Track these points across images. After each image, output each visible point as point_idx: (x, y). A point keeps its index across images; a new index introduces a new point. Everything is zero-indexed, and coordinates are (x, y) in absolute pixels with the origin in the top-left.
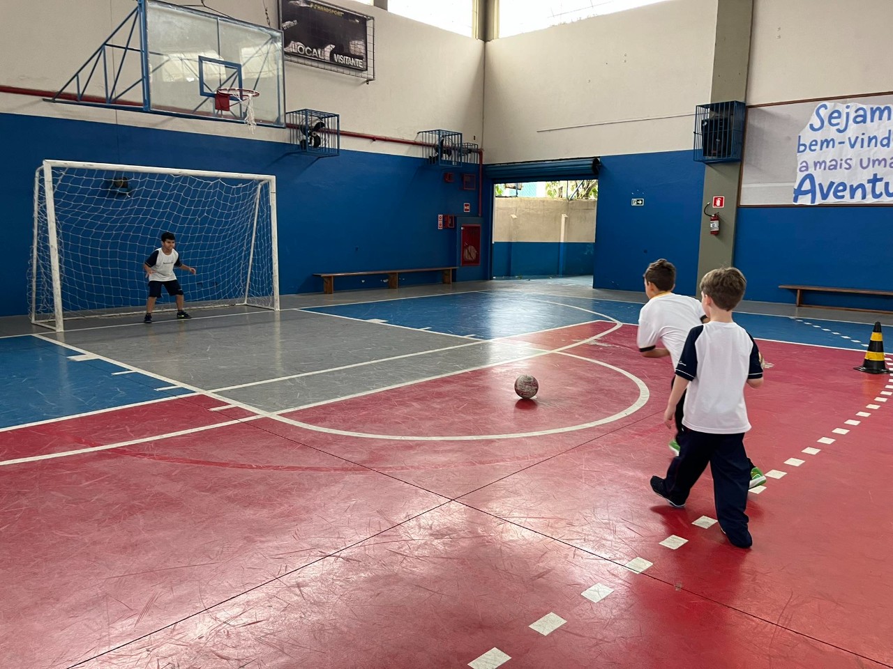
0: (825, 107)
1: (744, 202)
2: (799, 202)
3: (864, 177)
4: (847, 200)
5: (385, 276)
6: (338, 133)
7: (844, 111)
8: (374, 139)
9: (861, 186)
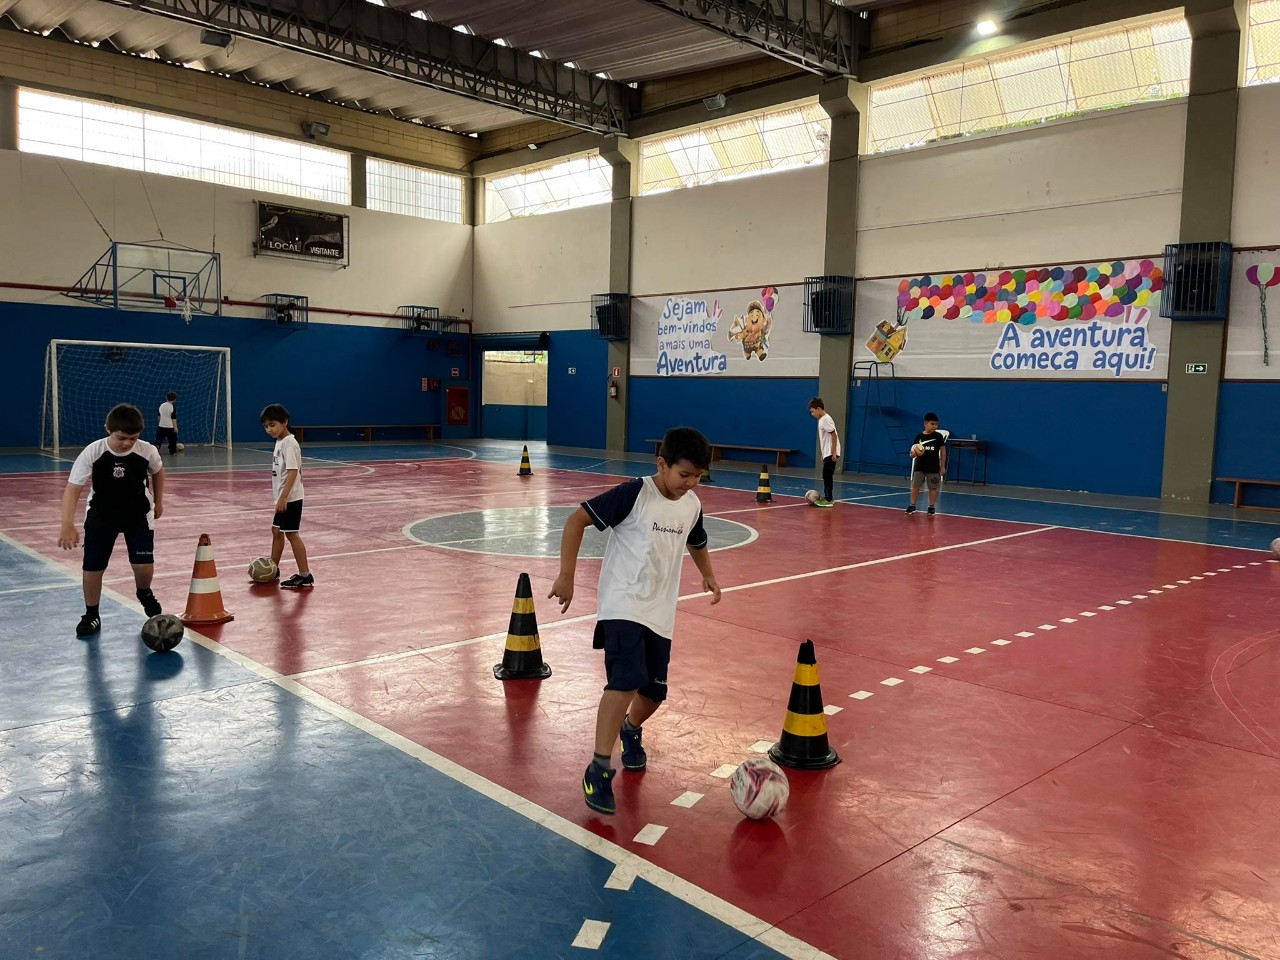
0: (670, 299)
1: (632, 373)
2: (661, 374)
3: (690, 356)
4: (684, 373)
5: (362, 430)
6: (308, 309)
7: (681, 304)
8: (350, 314)
9: (691, 362)
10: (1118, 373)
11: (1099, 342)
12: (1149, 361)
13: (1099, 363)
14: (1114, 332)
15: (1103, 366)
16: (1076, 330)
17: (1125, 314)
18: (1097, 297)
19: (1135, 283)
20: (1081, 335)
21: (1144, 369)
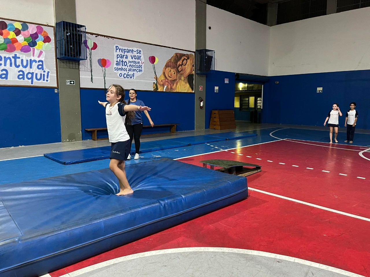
10: (32, 83)
11: (19, 66)
12: (47, 78)
13: (21, 77)
14: (27, 61)
15: (23, 78)
16: (5, 57)
17: (32, 52)
18: (15, 41)
19: (35, 36)
20: (8, 61)
21: (45, 81)
